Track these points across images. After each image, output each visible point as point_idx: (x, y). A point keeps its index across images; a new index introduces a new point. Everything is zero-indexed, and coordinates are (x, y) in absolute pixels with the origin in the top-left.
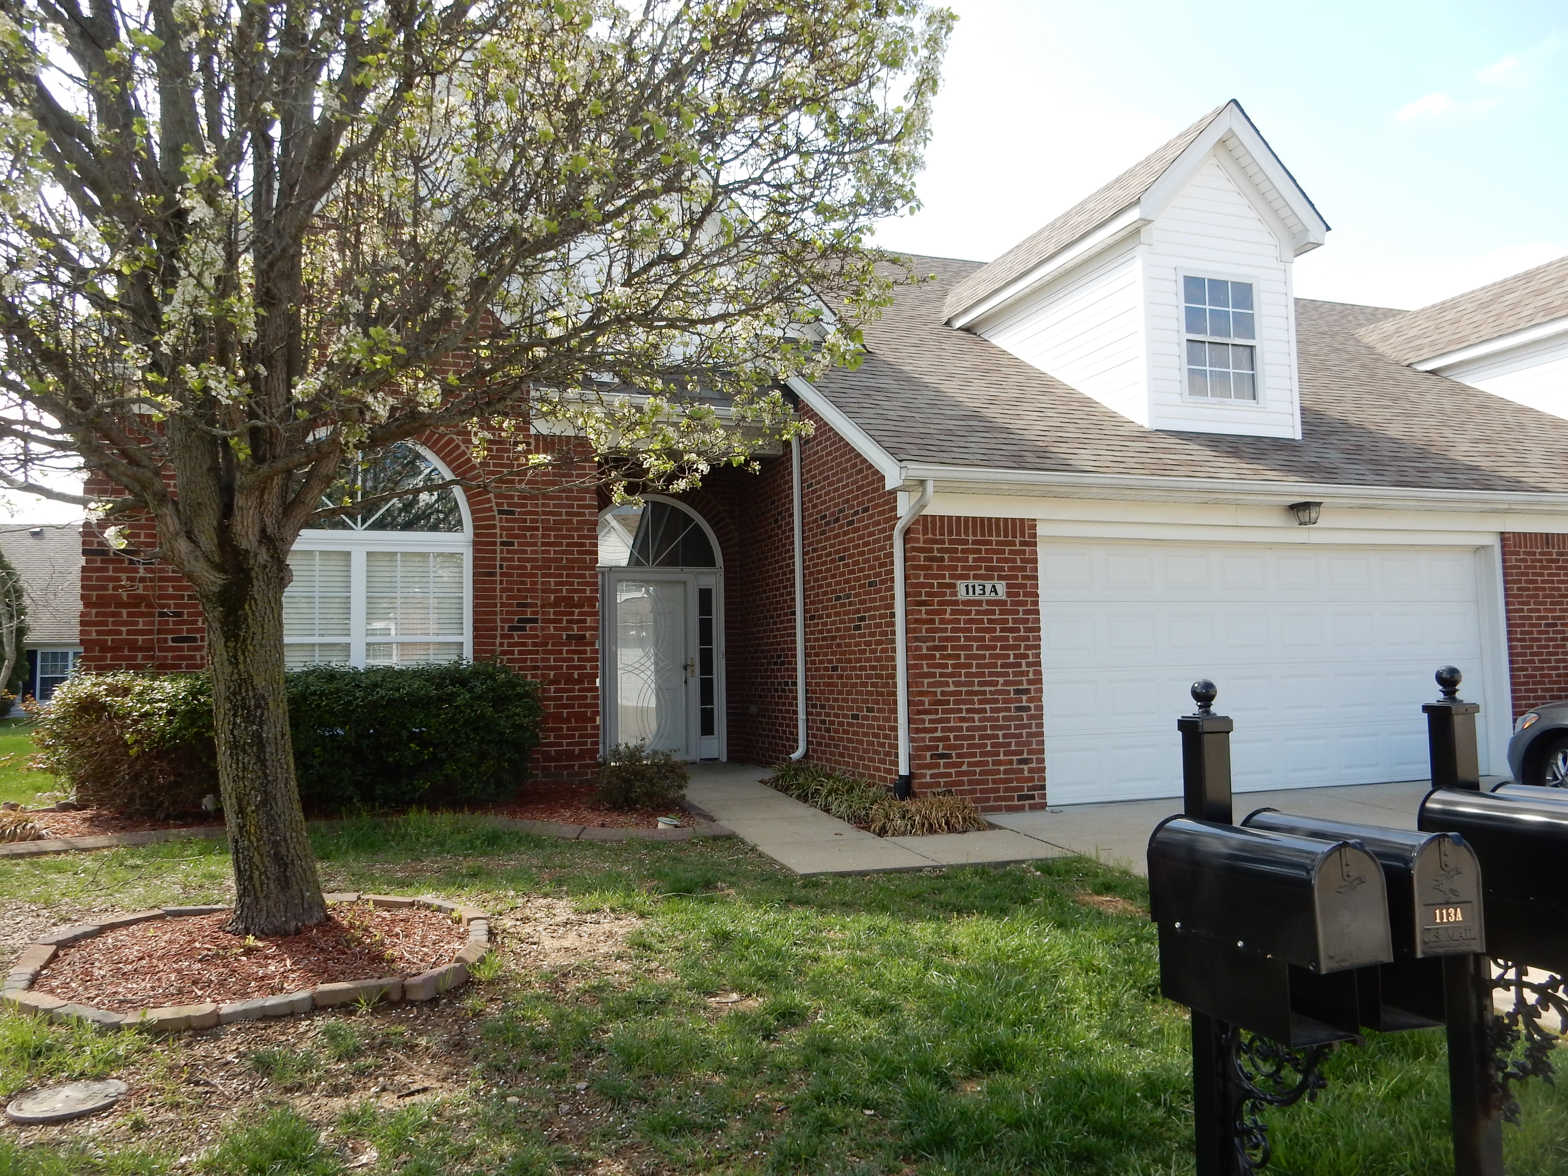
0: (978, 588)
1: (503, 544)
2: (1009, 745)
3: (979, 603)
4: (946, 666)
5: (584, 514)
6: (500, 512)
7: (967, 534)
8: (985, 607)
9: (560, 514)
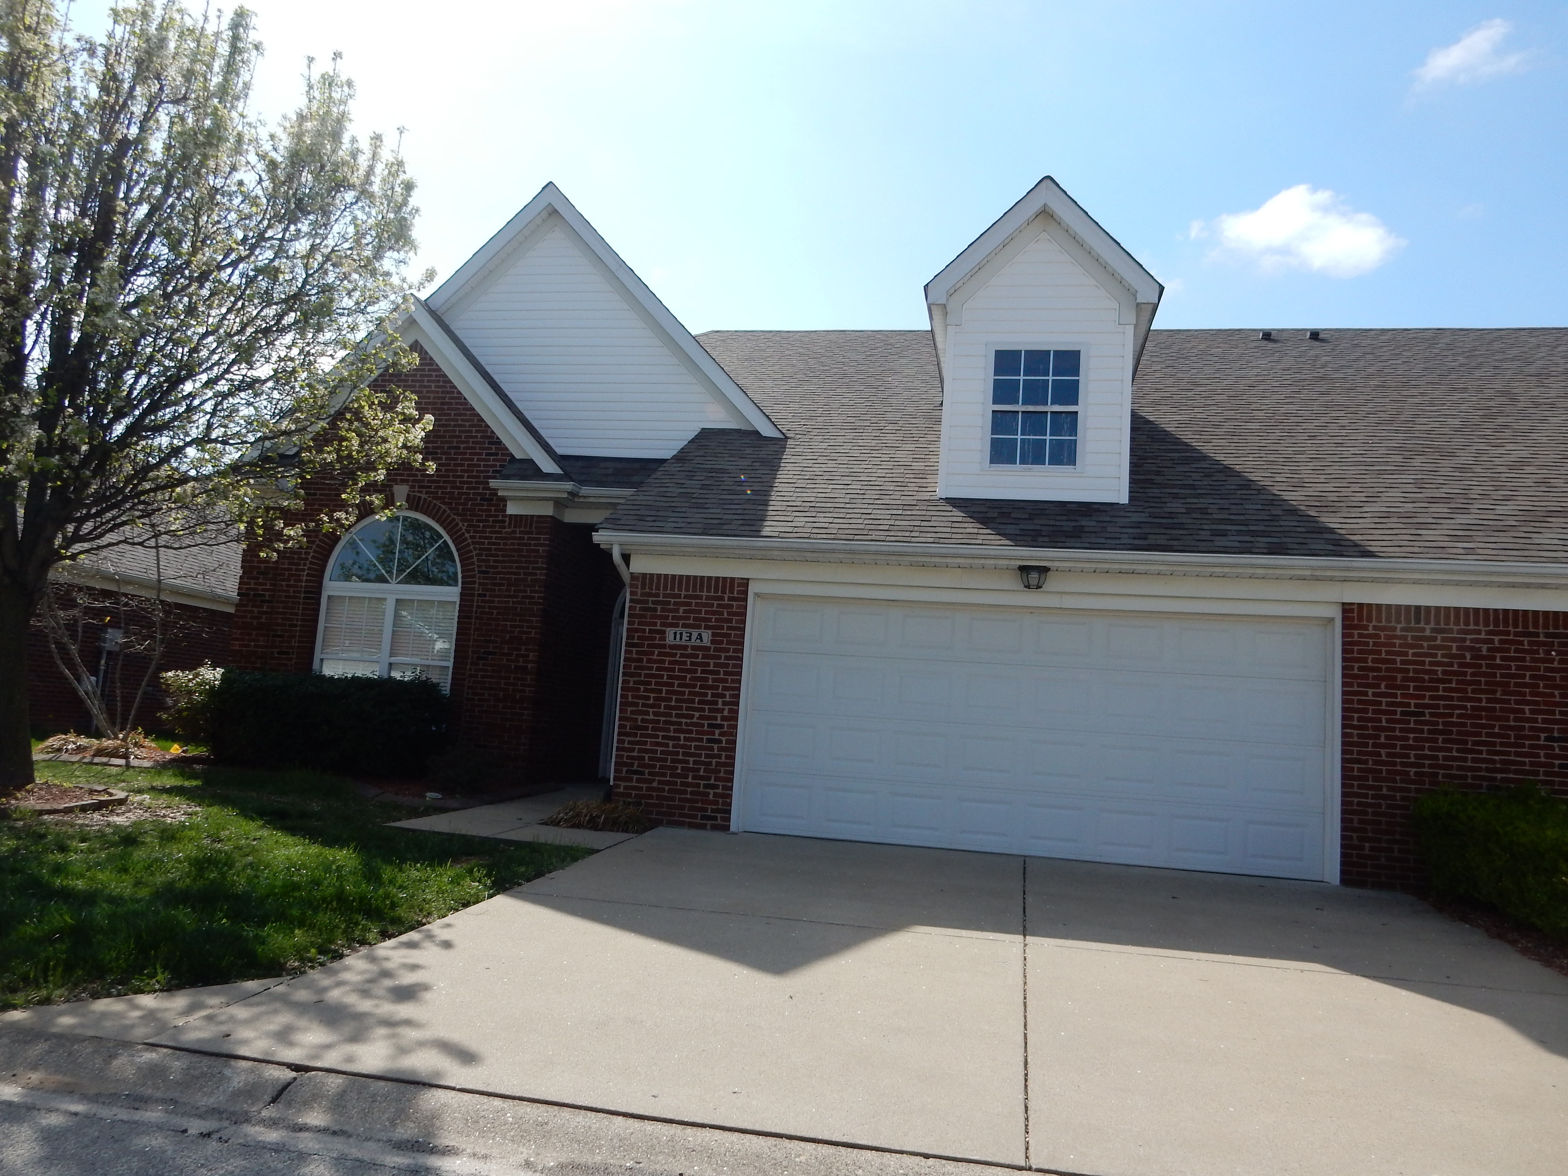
0: (685, 636)
1: (479, 595)
2: (699, 770)
3: (685, 647)
4: (648, 698)
5: (536, 574)
6: (480, 572)
7: (680, 589)
8: (689, 651)
9: (519, 574)
